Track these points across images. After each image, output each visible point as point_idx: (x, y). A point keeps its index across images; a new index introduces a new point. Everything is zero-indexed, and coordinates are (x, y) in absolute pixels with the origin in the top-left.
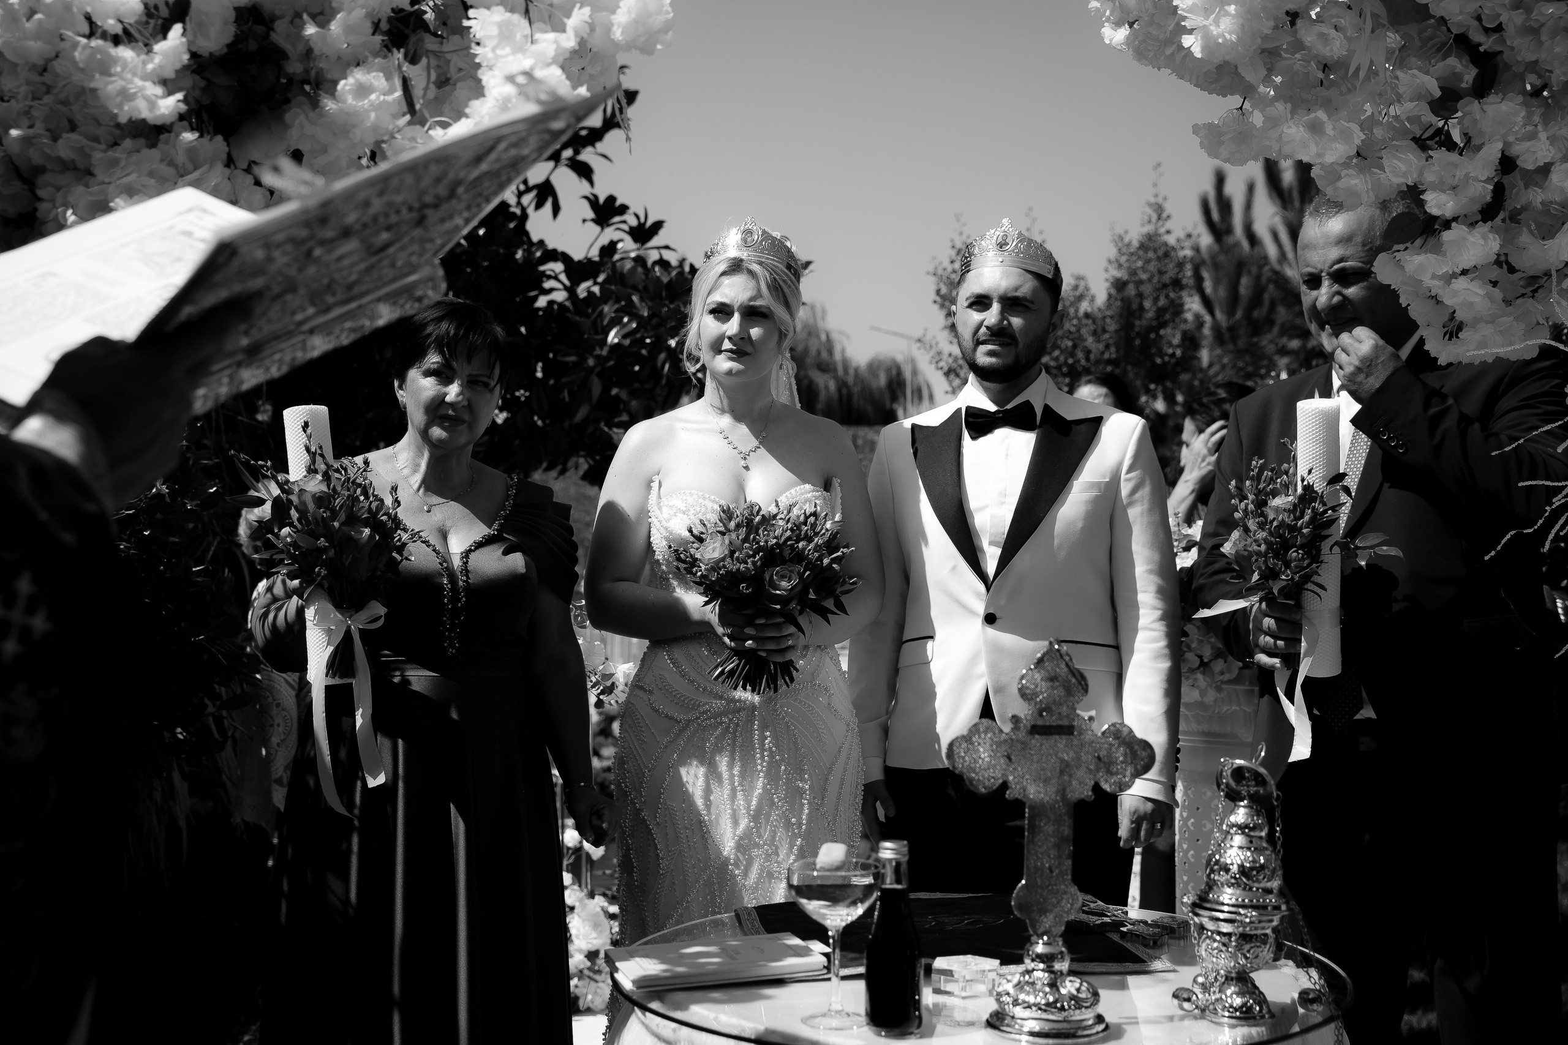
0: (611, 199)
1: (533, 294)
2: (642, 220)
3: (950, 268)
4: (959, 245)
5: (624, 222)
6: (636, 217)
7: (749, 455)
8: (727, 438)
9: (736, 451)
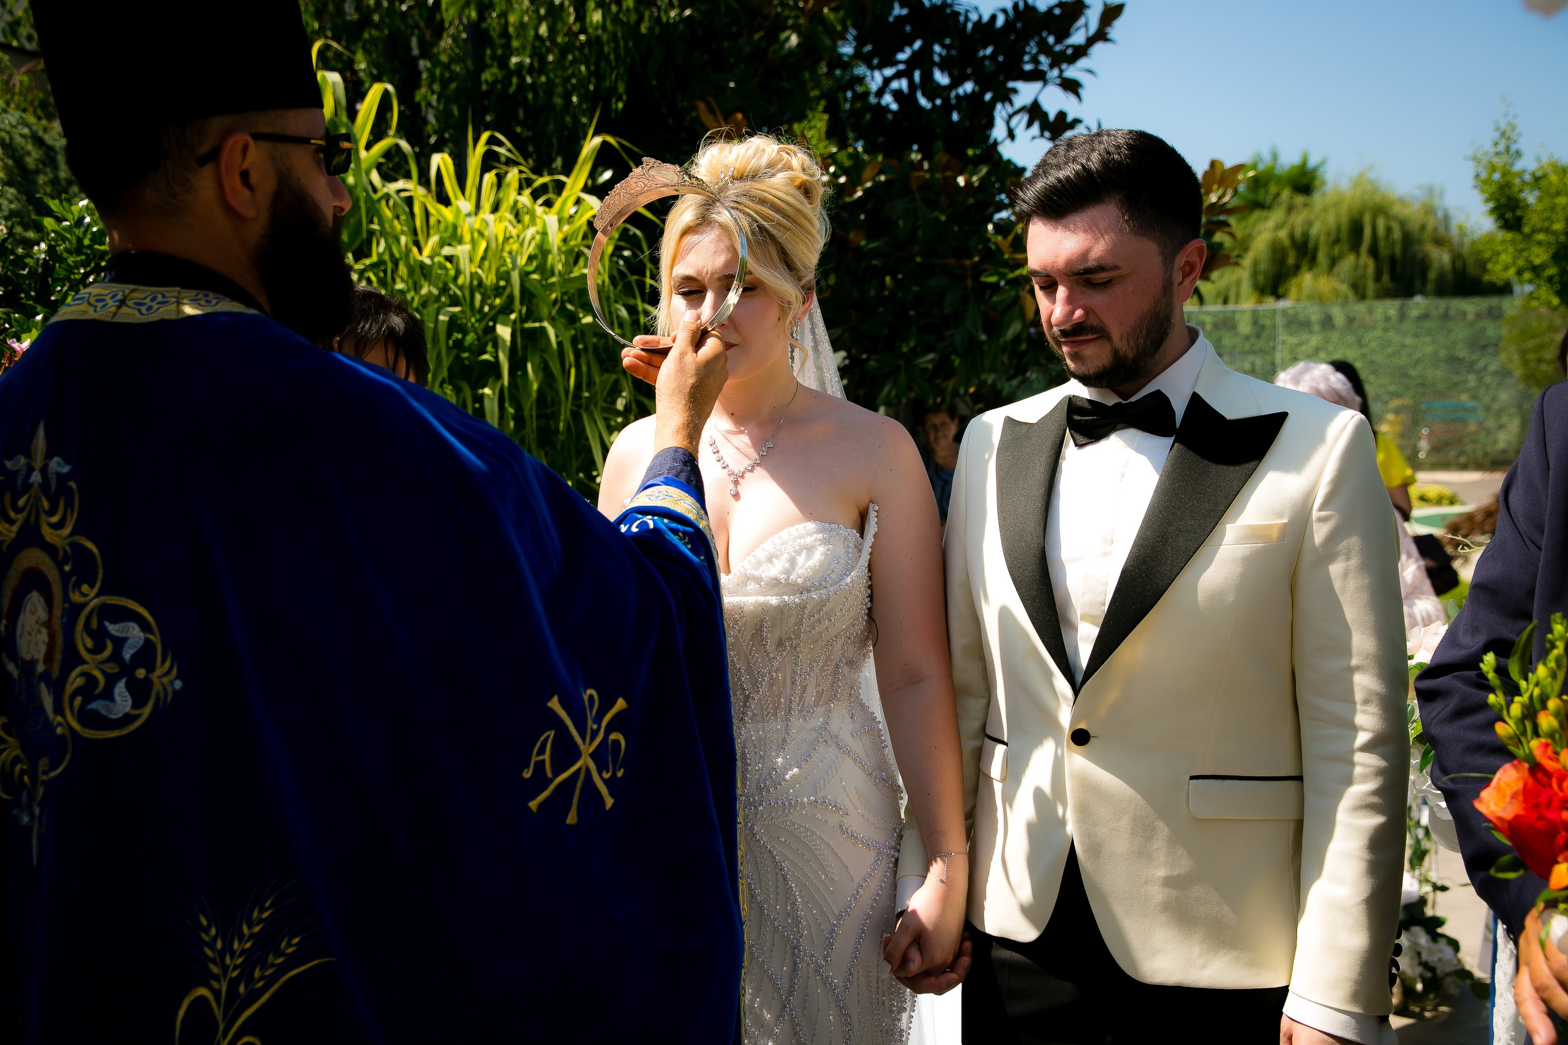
0: (1062, 115)
1: (985, 212)
3: (1492, 150)
4: (1503, 126)
6: (1088, 129)
7: (742, 477)
8: (718, 452)
9: (726, 471)
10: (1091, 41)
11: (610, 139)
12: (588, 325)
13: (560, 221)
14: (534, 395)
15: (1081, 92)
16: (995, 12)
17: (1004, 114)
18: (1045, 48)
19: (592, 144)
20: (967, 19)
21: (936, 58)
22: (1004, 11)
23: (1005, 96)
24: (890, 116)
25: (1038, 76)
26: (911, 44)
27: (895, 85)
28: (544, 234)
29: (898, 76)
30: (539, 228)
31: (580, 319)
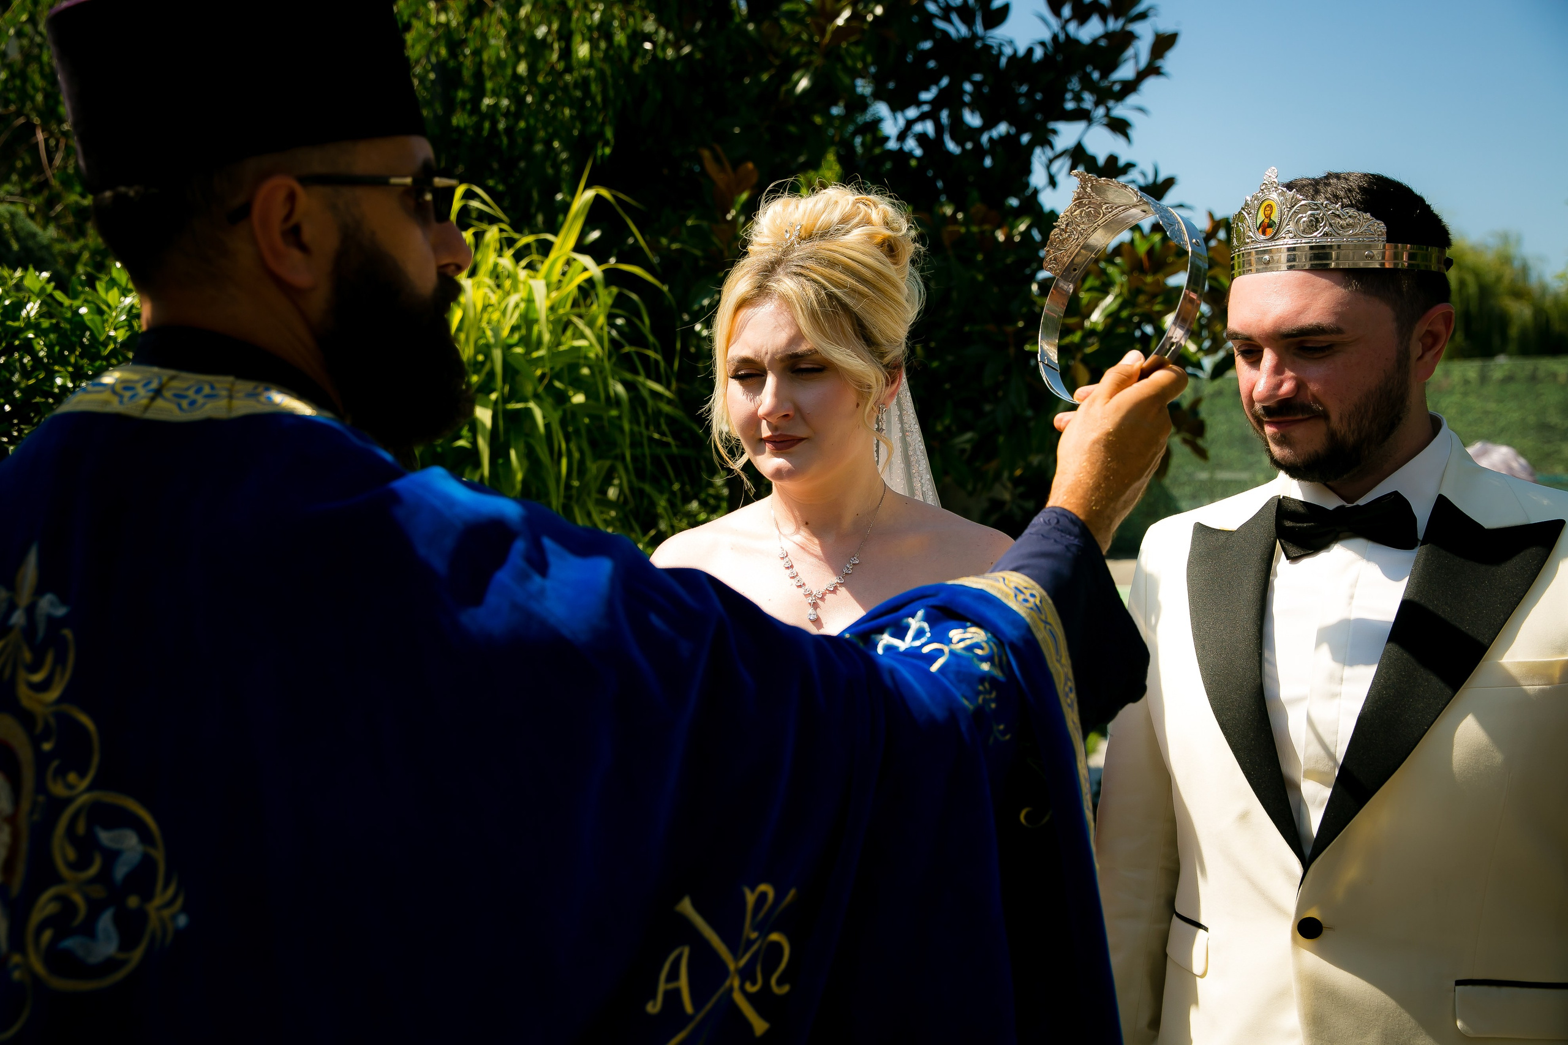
0: (1112, 159)
1: (1028, 271)
2: (1150, 179)
5: (1133, 182)
6: (1144, 174)
7: (822, 599)
8: (792, 567)
9: (802, 590)
10: (1141, 76)
11: (605, 193)
12: (579, 405)
13: (548, 285)
14: (519, 486)
15: (1132, 133)
16: (1032, 46)
17: (1044, 159)
18: (1088, 84)
19: (585, 197)
20: (1001, 53)
21: (967, 99)
22: (1043, 44)
23: (1043, 139)
24: (913, 163)
25: (1081, 115)
26: (936, 82)
27: (918, 128)
28: (530, 301)
29: (922, 118)
30: (523, 293)
31: (569, 398)
